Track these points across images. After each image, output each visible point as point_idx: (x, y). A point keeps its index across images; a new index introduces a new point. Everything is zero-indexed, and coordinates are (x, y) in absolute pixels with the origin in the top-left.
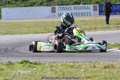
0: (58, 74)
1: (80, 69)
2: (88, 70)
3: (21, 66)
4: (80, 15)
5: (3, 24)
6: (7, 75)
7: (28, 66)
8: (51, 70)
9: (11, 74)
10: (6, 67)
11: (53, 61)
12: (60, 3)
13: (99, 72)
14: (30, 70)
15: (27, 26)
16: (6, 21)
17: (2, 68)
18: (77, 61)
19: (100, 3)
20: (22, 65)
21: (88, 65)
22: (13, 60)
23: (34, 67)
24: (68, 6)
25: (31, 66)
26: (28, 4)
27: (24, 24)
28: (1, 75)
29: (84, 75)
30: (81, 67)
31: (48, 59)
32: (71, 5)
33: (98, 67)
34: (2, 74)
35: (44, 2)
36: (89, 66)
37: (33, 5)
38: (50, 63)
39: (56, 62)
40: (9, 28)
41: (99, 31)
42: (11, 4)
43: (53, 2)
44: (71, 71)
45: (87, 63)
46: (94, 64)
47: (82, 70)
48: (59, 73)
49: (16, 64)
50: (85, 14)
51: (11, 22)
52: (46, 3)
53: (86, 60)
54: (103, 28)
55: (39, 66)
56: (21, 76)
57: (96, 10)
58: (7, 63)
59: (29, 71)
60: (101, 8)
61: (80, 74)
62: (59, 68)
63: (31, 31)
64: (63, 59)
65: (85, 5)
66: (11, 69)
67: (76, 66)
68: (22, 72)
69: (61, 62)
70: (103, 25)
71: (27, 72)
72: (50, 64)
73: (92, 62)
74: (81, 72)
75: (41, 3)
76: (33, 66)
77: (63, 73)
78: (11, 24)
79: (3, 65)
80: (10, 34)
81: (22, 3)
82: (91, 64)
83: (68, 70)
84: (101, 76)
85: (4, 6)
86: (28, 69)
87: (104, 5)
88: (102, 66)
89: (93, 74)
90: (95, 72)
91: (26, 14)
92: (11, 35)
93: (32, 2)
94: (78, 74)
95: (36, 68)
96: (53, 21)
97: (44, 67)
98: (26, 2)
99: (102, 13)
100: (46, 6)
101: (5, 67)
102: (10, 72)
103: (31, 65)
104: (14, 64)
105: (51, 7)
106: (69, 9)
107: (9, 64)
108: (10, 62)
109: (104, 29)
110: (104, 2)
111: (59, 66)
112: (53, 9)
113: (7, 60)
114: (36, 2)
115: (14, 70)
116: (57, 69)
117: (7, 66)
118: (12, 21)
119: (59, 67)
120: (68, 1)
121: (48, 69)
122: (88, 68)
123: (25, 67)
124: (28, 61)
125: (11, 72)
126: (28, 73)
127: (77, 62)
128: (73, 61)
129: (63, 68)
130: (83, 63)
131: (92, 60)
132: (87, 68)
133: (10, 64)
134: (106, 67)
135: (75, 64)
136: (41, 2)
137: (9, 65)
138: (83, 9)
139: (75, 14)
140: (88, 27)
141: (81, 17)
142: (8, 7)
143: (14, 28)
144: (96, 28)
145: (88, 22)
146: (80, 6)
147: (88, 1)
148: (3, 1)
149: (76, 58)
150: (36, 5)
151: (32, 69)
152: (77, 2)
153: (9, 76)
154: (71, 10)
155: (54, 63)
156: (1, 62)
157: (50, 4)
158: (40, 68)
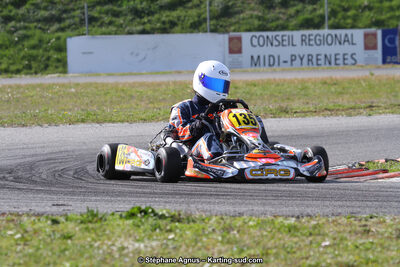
0: (249, 252)
1: (319, 238)
2: (346, 242)
3: (128, 225)
4: (319, 62)
5: (71, 88)
6: (82, 255)
7: (151, 225)
8: (226, 240)
9: (96, 251)
10: (80, 230)
11: (232, 210)
12: (256, 23)
13: (379, 249)
14: (157, 239)
15: (148, 98)
16: (83, 80)
17: (65, 231)
18: (309, 210)
19: (386, 23)
20: (130, 222)
21: (347, 226)
22: (103, 206)
23: (170, 231)
24: (281, 33)
25: (159, 227)
26: (153, 26)
27: (138, 89)
28: (65, 255)
29: (332, 258)
30: (322, 232)
31: (214, 203)
32: (292, 30)
33: (378, 232)
34: (65, 250)
35: (205, 20)
36: (349, 229)
37: (167, 28)
38: (222, 219)
39: (241, 214)
40: (91, 102)
41: (383, 116)
42: (99, 23)
43: (233, 20)
44: (290, 243)
45: (343, 220)
46: (363, 223)
47: (324, 240)
48: (252, 251)
49: (111, 218)
50: (336, 59)
51: (97, 84)
52: (212, 22)
53: (340, 211)
54: (395, 105)
55: (184, 226)
56: (127, 259)
57: (375, 47)
58: (81, 215)
59: (154, 244)
60: (389, 42)
61: (317, 255)
62: (250, 234)
63: (162, 113)
64: (264, 204)
65: (338, 32)
66: (98, 235)
67: (306, 228)
68: (132, 245)
69: (258, 216)
70: (396, 96)
71: (146, 247)
72: (222, 221)
73: (359, 216)
75: (195, 23)
76: (167, 225)
77: (264, 252)
78: (96, 88)
79: (71, 221)
80: (93, 121)
81: (135, 23)
82: (356, 222)
83: (280, 239)
84: (388, 262)
85: (76, 32)
86: (150, 238)
88: (390, 230)
89: (362, 255)
90: (367, 249)
91: (145, 58)
92: (98, 125)
93: (167, 19)
94: (312, 253)
95: (176, 234)
96: (233, 81)
97: (203, 229)
98: (146, 20)
99: (394, 58)
100: (212, 31)
101: (77, 229)
102: (91, 246)
103: (162, 223)
104: (105, 220)
105: (226, 36)
106: (285, 43)
107: (90, 218)
108: (92, 211)
109: (397, 108)
111: (252, 226)
112: (235, 41)
113: (85, 204)
114: (179, 18)
115: (105, 237)
116: (246, 237)
117: (83, 226)
118: (100, 80)
119: (252, 230)
120: (281, 16)
121: (214, 236)
122: (345, 235)
123: (141, 230)
124: (150, 210)
125: (96, 245)
126: (149, 249)
127: (308, 215)
128: (297, 211)
129: (265, 233)
130: (330, 219)
131: (359, 210)
132: (340, 235)
133: (93, 217)
135: (303, 220)
136: (196, 19)
137: (90, 222)
138: (330, 42)
139: (305, 60)
140: (345, 101)
141: (323, 69)
142: (89, 33)
143: (108, 103)
144: (371, 106)
145: (347, 85)
146: (321, 32)
147: (349, 17)
148: (73, 14)
149: (306, 202)
150: (178, 28)
151: (162, 237)
152: (311, 20)
153: (90, 257)
154: (293, 45)
155: (235, 216)
156: (64, 213)
157: (225, 27)
158: (189, 233)
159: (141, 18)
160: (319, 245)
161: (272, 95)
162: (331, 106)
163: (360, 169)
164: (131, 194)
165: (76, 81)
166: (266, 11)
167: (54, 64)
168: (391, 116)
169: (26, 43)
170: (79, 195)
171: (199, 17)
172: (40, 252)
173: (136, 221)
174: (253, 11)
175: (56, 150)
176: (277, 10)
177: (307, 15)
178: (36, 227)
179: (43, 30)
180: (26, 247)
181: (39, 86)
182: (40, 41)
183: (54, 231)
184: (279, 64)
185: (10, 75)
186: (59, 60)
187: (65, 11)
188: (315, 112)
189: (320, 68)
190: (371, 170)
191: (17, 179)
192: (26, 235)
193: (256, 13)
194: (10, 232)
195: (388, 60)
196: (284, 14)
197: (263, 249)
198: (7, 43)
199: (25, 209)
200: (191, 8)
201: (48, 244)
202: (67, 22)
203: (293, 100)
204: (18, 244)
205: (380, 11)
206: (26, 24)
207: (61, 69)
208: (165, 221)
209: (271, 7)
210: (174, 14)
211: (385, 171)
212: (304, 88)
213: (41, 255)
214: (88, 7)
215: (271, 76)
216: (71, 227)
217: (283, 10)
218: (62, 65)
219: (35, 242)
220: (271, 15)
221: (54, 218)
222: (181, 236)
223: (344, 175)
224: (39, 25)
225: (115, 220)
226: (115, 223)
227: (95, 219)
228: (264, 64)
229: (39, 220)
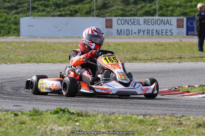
1: (155, 127)
2: (169, 129)
3: (54, 117)
4: (153, 34)
5: (22, 44)
6: (30, 133)
7: (67, 118)
8: (106, 127)
9: (38, 131)
10: (29, 119)
11: (109, 111)
12: (120, 12)
13: (187, 133)
14: (70, 125)
15: (63, 50)
16: (28, 40)
17: (21, 120)
18: (149, 112)
19: (188, 14)
20: (56, 116)
21: (170, 120)
23: (77, 121)
24: (133, 18)
25: (71, 119)
26: (66, 12)
27: (57, 46)
28: (21, 132)
30: (157, 124)
31: (99, 107)
32: (139, 16)
33: (186, 124)
34: (22, 130)
35: (93, 10)
36: (171, 122)
37: (73, 14)
38: (104, 115)
39: (114, 113)
40: (33, 51)
41: (187, 63)
42: (37, 10)
43: (108, 10)
44: (140, 129)
45: (168, 118)
46: (179, 119)
47: (158, 128)
49: (45, 113)
50: (162, 32)
51: (35, 42)
52: (97, 11)
53: (165, 112)
54: (193, 57)
55: (85, 118)
56: (54, 135)
57: (182, 27)
58: (30, 111)
59: (69, 128)
60: (190, 24)
61: (155, 135)
62: (119, 124)
64: (126, 108)
65: (163, 18)
66: (38, 122)
67: (148, 121)
68: (57, 128)
69: (123, 114)
70: (193, 52)
71: (64, 129)
72: (104, 117)
73: (176, 115)
74: (157, 133)
75: (88, 11)
76: (75, 118)
78: (36, 44)
79: (24, 114)
80: (34, 62)
81: (56, 10)
82: (175, 119)
83: (135, 127)
85: (25, 15)
86: (66, 124)
87: (197, 18)
88: (193, 123)
90: (181, 133)
91: (61, 29)
92: (36, 64)
93: (73, 9)
94: (152, 134)
95: (80, 123)
96: (108, 43)
97: (94, 120)
98: (62, 9)
99: (192, 33)
100: (97, 16)
101: (28, 119)
102: (35, 128)
103: (72, 117)
104: (43, 114)
105: (104, 19)
107: (35, 113)
108: (36, 110)
109: (194, 59)
110: (197, 14)
111: (120, 120)
112: (109, 21)
114: (79, 8)
115: (43, 124)
116: (117, 125)
117: (30, 117)
118: (37, 40)
119: (120, 122)
120: (133, 9)
121: (100, 124)
122: (169, 125)
123: (61, 120)
124: (66, 110)
125: (38, 127)
126: (66, 131)
127: (150, 115)
128: (143, 112)
129: (127, 124)
130: (161, 117)
131: (175, 112)
132: (167, 125)
133: (36, 113)
134: (200, 125)
135: (147, 117)
136: (89, 9)
137: (35, 115)
138: (159, 23)
139: (146, 32)
140: (167, 54)
141: (155, 37)
142: (32, 15)
143: (41, 52)
144: (181, 58)
145: (167, 46)
146: (154, 18)
147: (169, 10)
148: (23, 5)
149: (147, 107)
150: (78, 14)
151: (73, 124)
152: (149, 11)
153: (35, 134)
154: (139, 24)
155: (111, 114)
156: (21, 110)
157: (104, 14)
158: (87, 122)
159: (60, 8)
160: (156, 130)
161: (128, 51)
162: (159, 57)
163: (175, 91)
164: (55, 101)
165: (23, 40)
166: (126, 6)
167: (13, 31)
168: (191, 63)
171: (90, 8)
172: (8, 131)
173: (59, 115)
174: (118, 6)
175: (15, 76)
176: (132, 6)
177: (147, 9)
178: (6, 117)
179: (8, 13)
180: (1, 128)
181: (5, 42)
182: (6, 19)
183: (15, 120)
184: (132, 34)
186: (15, 29)
187: (19, 4)
188: (151, 60)
189: (154, 36)
190: (181, 91)
192: (0, 121)
193: (120, 7)
195: (189, 34)
196: (135, 8)
200: (86, 4)
201: (12, 127)
202: (20, 10)
203: (139, 54)
205: (186, 7)
207: (16, 34)
208: (74, 116)
209: (128, 4)
210: (77, 7)
211: (188, 92)
212: (145, 47)
213: (9, 132)
214: (32, 2)
215: (128, 40)
216: (24, 118)
217: (134, 6)
218: (17, 32)
219: (5, 125)
220: (128, 8)
221: (15, 112)
222: (83, 124)
223: (167, 93)
224: (6, 11)
225: (48, 114)
226: (48, 116)
227: (37, 114)
228: (124, 34)
229: (7, 114)
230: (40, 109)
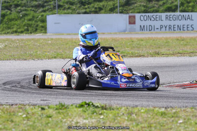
1: (177, 119)
2: (190, 121)
3: (80, 111)
4: (175, 29)
5: (49, 41)
6: (57, 126)
7: (92, 111)
8: (129, 120)
9: (64, 124)
10: (56, 113)
11: (132, 104)
12: (143, 9)
14: (94, 118)
16: (54, 37)
17: (48, 113)
18: (171, 104)
20: (81, 109)
21: (191, 112)
23: (101, 114)
24: (155, 14)
25: (96, 112)
26: (90, 10)
28: (48, 126)
29: (184, 129)
30: (178, 116)
31: (123, 100)
32: (161, 12)
34: (48, 123)
35: (117, 7)
36: (192, 114)
37: (98, 11)
38: (127, 108)
39: (137, 106)
40: (59, 48)
42: (63, 8)
43: (131, 7)
44: (162, 121)
45: (189, 110)
47: (179, 120)
48: (143, 125)
49: (71, 107)
50: (183, 28)
51: (62, 39)
52: (120, 8)
53: (187, 105)
55: (109, 112)
58: (56, 105)
59: (94, 121)
61: (176, 127)
62: (142, 116)
64: (148, 101)
65: (184, 14)
66: (64, 116)
67: (170, 114)
68: (82, 121)
69: (145, 107)
71: (89, 122)
72: (128, 110)
74: (178, 125)
75: (112, 8)
76: (99, 111)
77: (149, 125)
78: (62, 41)
79: (51, 108)
80: (60, 57)
81: (81, 8)
82: (196, 111)
83: (157, 119)
85: (51, 12)
86: (91, 117)
92: (63, 60)
93: (97, 7)
94: (173, 126)
95: (104, 116)
96: (131, 38)
97: (118, 113)
98: (86, 7)
100: (121, 13)
101: (54, 112)
102: (61, 121)
103: (97, 110)
104: (68, 108)
105: (128, 15)
106: (157, 19)
107: (61, 107)
108: (62, 104)
111: (142, 112)
112: (132, 18)
113: (57, 100)
114: (103, 6)
115: (68, 117)
116: (140, 118)
117: (57, 111)
118: (63, 37)
119: (143, 114)
120: (155, 5)
121: (124, 117)
122: (190, 117)
123: (86, 114)
124: (91, 104)
125: (64, 120)
126: (91, 123)
127: (171, 107)
128: (165, 104)
129: (149, 116)
132: (188, 117)
135: (169, 109)
136: (112, 6)
137: (61, 109)
138: (180, 17)
139: (168, 28)
140: (188, 49)
141: (177, 33)
142: (58, 13)
143: (68, 49)
145: (188, 41)
146: (176, 14)
147: (190, 6)
148: (50, 3)
149: (169, 100)
150: (103, 11)
151: (97, 117)
152: (171, 7)
153: (61, 127)
154: (161, 20)
155: (133, 107)
156: (47, 104)
157: (127, 11)
158: (111, 115)
159: (85, 5)
160: (177, 122)
161: (151, 45)
162: (181, 51)
163: (196, 84)
164: (80, 95)
165: (50, 37)
166: (148, 3)
167: (40, 29)
169: (26, 18)
170: (54, 95)
171: (114, 5)
172: (35, 124)
173: (84, 109)
174: (141, 3)
176: (154, 3)
177: (169, 5)
178: (33, 111)
179: (35, 12)
180: (29, 122)
181: (33, 39)
182: (33, 17)
183: (42, 114)
184: (154, 30)
185: (18, 34)
186: (42, 27)
188: (173, 54)
189: (175, 32)
191: (22, 87)
192: (28, 115)
193: (143, 4)
194: (20, 114)
197: (149, 123)
198: (17, 18)
199: (27, 102)
201: (39, 120)
202: (47, 8)
203: (162, 49)
204: (24, 120)
206: (26, 8)
207: (43, 31)
209: (150, 1)
210: (101, 4)
212: (167, 42)
213: (36, 126)
215: (150, 36)
216: (51, 112)
217: (156, 3)
218: (44, 29)
219: (33, 119)
220: (150, 5)
221: (42, 107)
222: (107, 117)
223: (188, 87)
224: (33, 9)
225: (73, 108)
226: (73, 110)
227: (63, 108)
228: (147, 30)
229: (35, 108)
230: (66, 103)
